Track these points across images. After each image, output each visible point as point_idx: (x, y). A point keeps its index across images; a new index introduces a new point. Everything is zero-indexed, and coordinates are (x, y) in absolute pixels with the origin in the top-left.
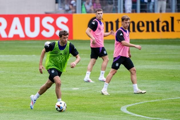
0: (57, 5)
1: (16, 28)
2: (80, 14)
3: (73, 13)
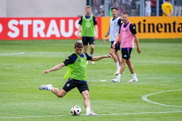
1: (53, 29)
2: (108, 17)
3: (101, 16)
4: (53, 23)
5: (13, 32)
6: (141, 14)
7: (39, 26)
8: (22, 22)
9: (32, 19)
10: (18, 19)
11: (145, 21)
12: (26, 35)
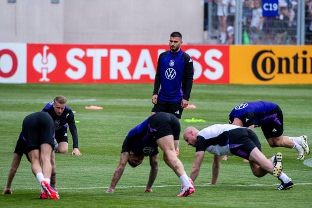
0: (206, 33)
1: (145, 66)
2: (241, 45)
3: (230, 44)
4: (145, 55)
5: (75, 69)
6: (298, 41)
7: (120, 59)
8: (90, 53)
9: (109, 47)
10: (84, 47)
11: (305, 53)
12: (97, 74)
